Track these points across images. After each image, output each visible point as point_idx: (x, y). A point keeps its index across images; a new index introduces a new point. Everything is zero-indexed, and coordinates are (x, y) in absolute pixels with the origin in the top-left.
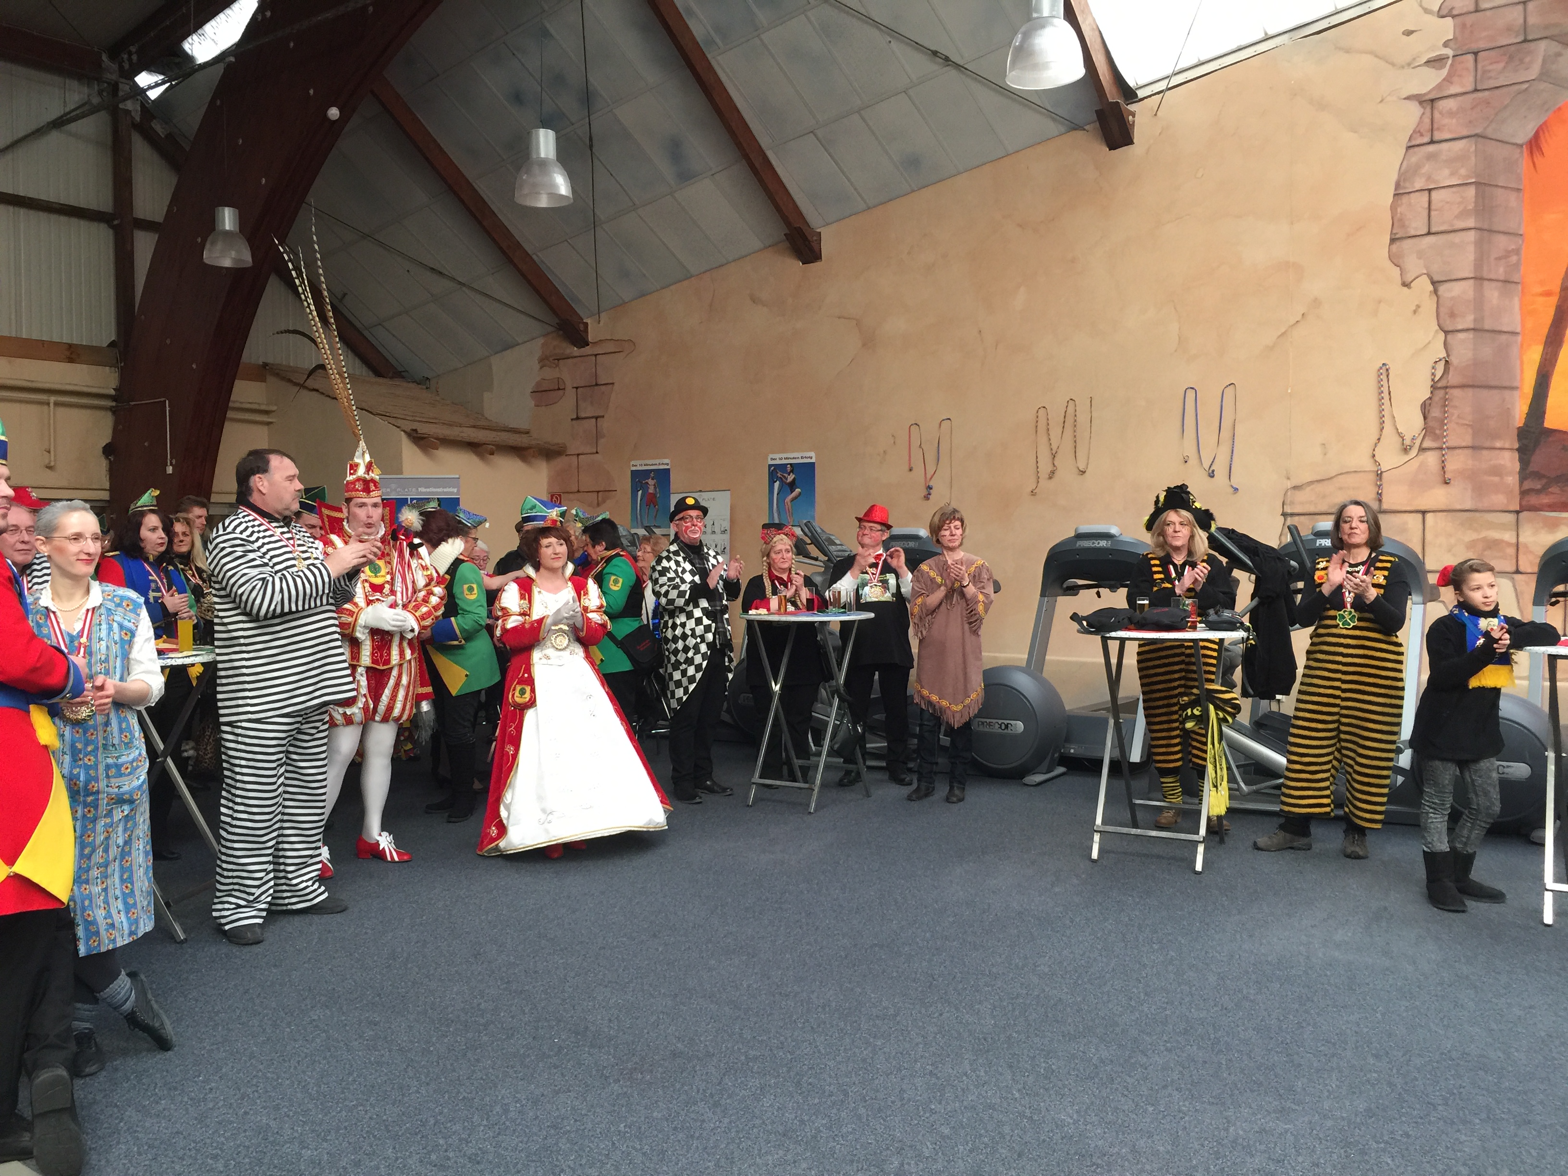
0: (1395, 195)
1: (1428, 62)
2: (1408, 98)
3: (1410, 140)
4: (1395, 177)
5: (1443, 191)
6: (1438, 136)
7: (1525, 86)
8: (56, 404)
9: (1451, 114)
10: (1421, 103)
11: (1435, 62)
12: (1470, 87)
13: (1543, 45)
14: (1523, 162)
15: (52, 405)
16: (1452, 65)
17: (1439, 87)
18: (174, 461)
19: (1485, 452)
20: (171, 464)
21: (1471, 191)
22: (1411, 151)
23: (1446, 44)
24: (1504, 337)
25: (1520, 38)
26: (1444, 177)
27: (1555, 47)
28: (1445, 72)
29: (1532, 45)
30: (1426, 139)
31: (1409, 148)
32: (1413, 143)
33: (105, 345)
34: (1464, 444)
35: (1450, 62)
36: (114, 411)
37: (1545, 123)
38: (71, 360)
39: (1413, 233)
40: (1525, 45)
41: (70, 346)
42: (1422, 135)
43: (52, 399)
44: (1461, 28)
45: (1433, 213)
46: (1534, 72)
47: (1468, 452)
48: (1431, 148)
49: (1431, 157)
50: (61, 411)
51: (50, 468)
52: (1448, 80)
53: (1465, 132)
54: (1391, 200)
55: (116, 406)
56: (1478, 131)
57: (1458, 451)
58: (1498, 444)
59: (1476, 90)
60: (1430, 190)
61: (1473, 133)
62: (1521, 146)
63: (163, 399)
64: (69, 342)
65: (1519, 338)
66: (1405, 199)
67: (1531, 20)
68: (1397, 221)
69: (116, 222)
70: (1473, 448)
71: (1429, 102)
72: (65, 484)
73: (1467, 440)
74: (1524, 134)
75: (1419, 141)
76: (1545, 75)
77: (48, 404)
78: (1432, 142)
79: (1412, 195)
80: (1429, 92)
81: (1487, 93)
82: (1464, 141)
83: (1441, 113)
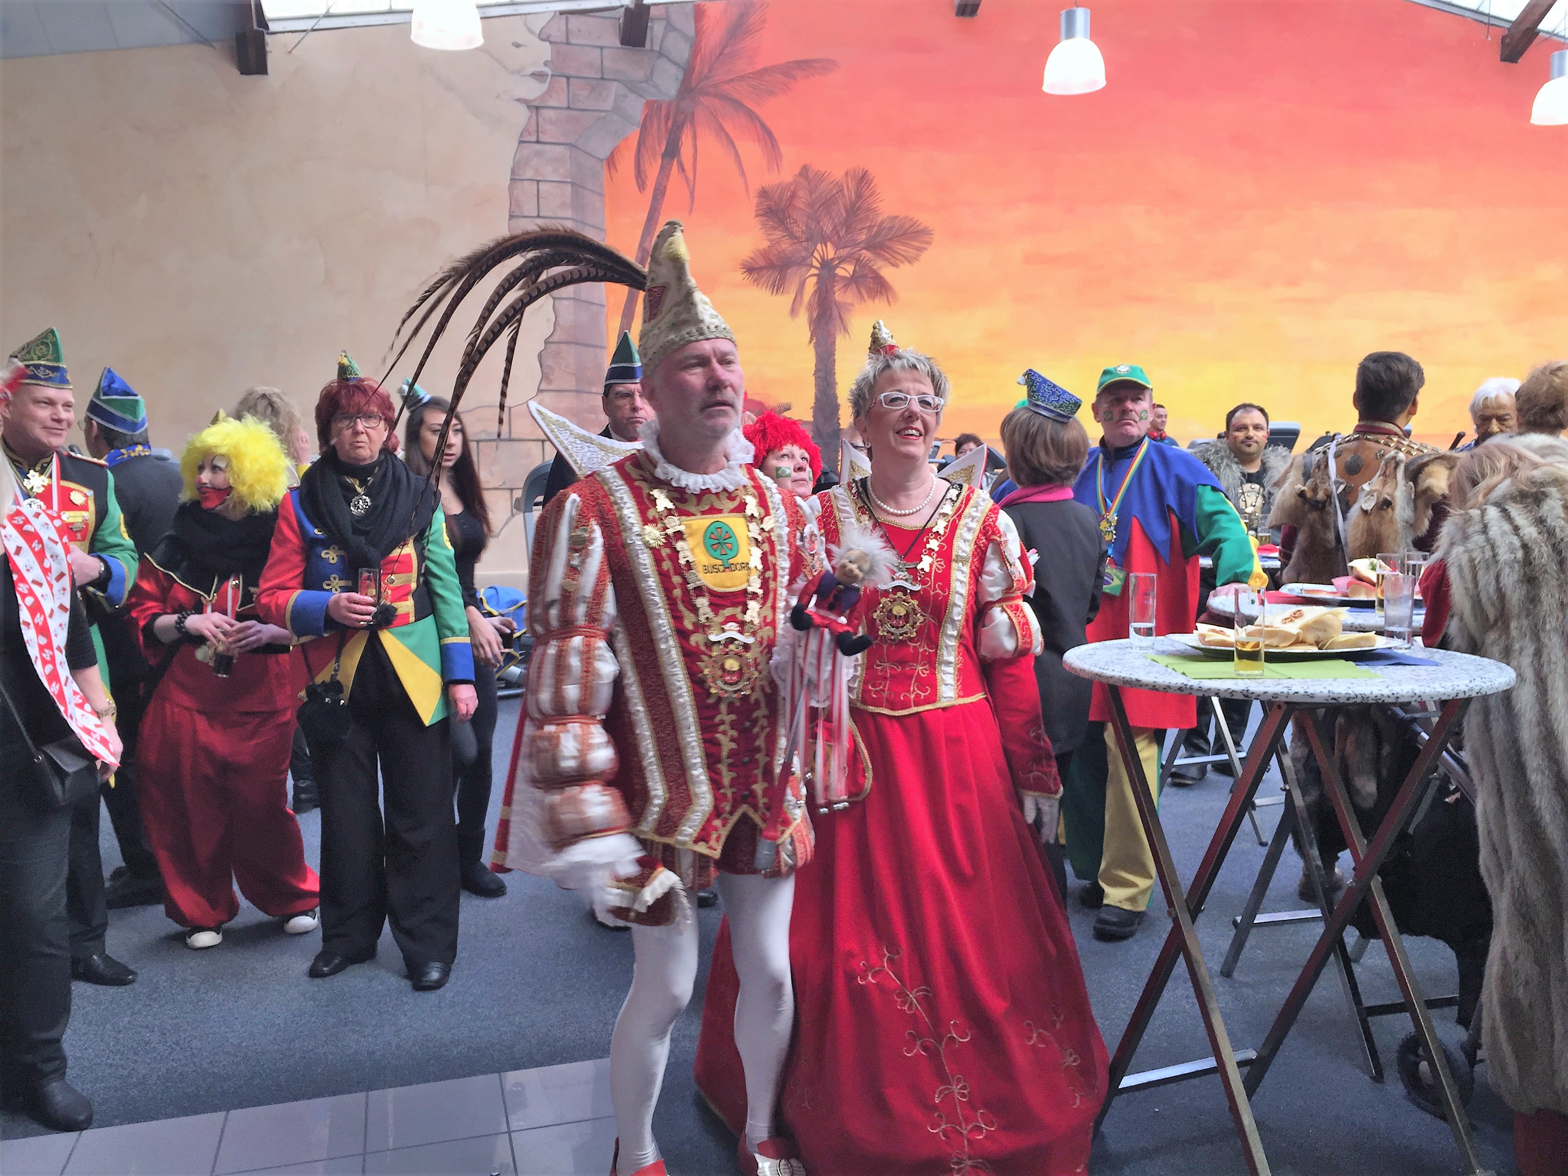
0: (511, 179)
1: (533, 75)
2: (518, 100)
3: (521, 135)
4: (511, 164)
5: (548, 184)
6: (542, 138)
7: (604, 114)
9: (551, 122)
10: (529, 107)
11: (539, 76)
12: (565, 105)
13: (615, 84)
14: (604, 174)
16: (550, 82)
17: (542, 97)
19: (585, 395)
21: (568, 188)
22: (523, 145)
23: (546, 64)
24: (595, 307)
25: (599, 76)
26: (548, 172)
27: (623, 90)
28: (545, 87)
29: (608, 83)
30: (534, 139)
31: (521, 142)
32: (523, 139)
34: (570, 388)
35: (549, 79)
37: (618, 147)
39: (526, 214)
40: (602, 82)
42: (530, 134)
44: (556, 53)
45: (541, 200)
46: (608, 105)
47: (574, 394)
48: (538, 147)
49: (538, 154)
52: (548, 93)
53: (562, 141)
54: (508, 182)
56: (572, 141)
57: (566, 393)
58: (594, 390)
59: (569, 108)
60: (538, 181)
61: (568, 142)
62: (601, 160)
65: (605, 310)
66: (519, 184)
67: (607, 63)
68: (514, 202)
70: (577, 391)
71: (535, 108)
73: (572, 385)
74: (604, 154)
75: (528, 138)
76: (616, 109)
78: (538, 142)
79: (525, 182)
80: (534, 100)
81: (576, 113)
82: (562, 147)
83: (544, 119)
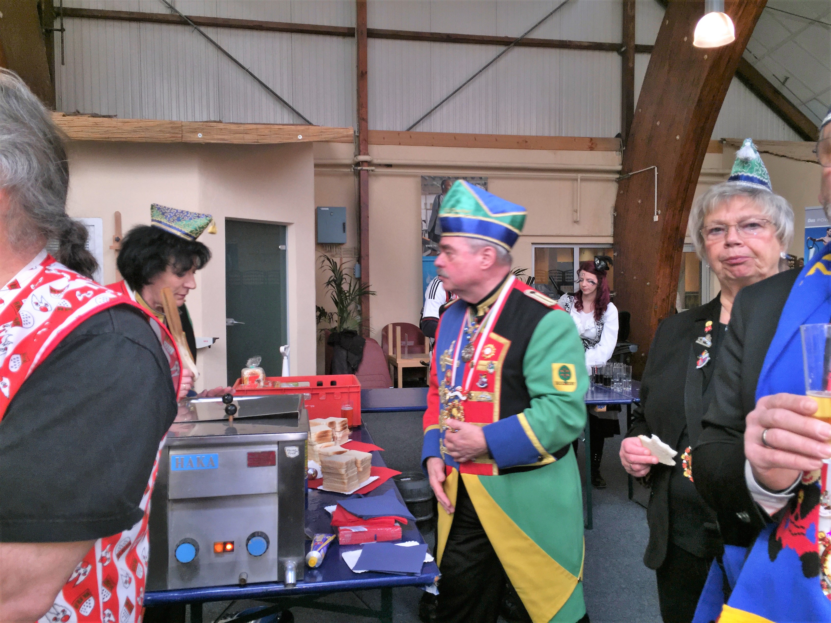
8: (582, 180)
15: (579, 180)
18: (659, 212)
20: (657, 214)
33: (614, 135)
36: (618, 181)
38: (591, 149)
41: (591, 139)
43: (580, 175)
50: (584, 184)
51: (576, 222)
55: (620, 178)
63: (652, 167)
64: (591, 136)
69: (623, 49)
72: (586, 233)
77: (577, 180)
